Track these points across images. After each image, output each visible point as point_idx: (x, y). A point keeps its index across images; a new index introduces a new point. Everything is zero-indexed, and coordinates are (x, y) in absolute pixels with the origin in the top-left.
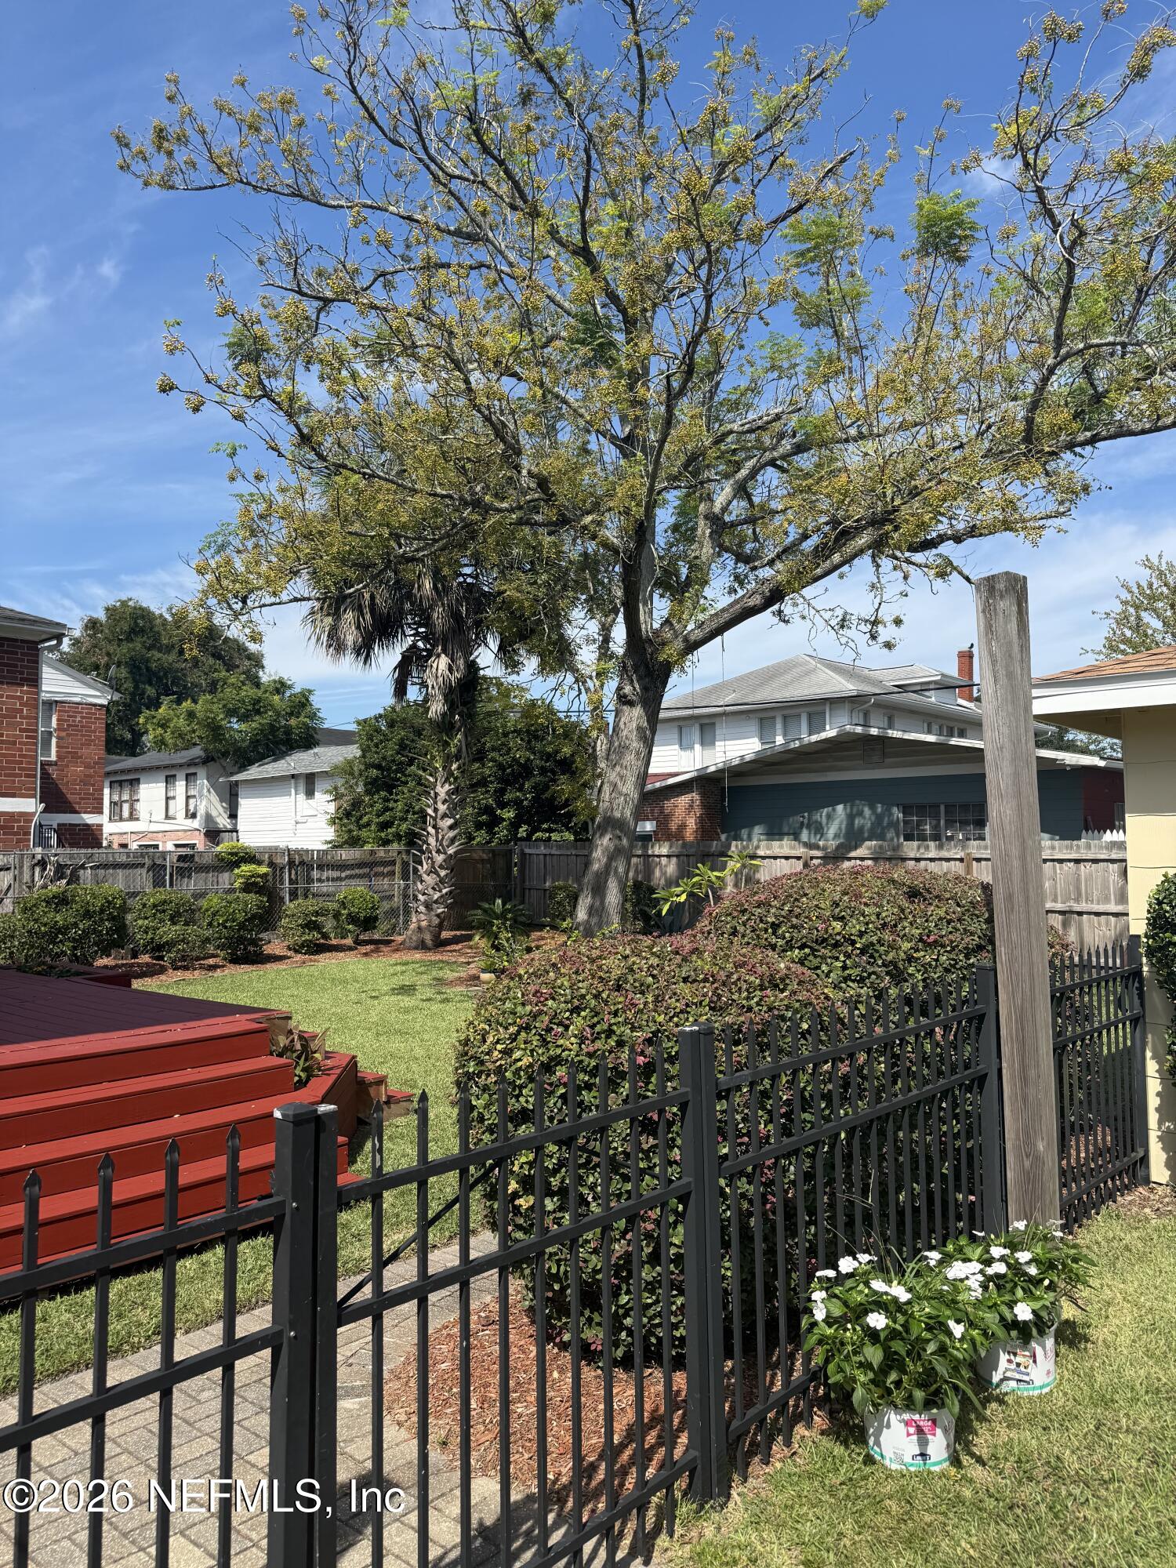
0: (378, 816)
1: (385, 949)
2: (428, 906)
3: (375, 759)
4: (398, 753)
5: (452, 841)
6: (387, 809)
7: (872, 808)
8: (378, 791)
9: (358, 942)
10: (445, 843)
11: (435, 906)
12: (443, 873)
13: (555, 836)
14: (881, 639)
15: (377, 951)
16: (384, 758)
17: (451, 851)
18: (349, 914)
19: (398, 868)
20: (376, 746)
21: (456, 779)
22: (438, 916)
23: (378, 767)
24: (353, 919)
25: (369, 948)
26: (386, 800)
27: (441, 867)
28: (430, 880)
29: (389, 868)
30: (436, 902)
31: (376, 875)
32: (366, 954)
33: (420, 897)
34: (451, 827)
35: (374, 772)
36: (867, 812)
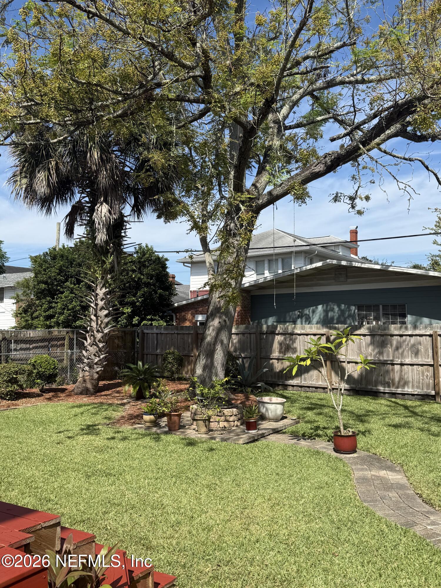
0: (45, 312)
1: (62, 395)
2: (91, 366)
3: (44, 278)
4: (58, 274)
5: (107, 324)
6: (51, 307)
7: (339, 306)
8: (45, 297)
9: (43, 391)
10: (102, 326)
11: (95, 366)
12: (101, 345)
13: (154, 323)
14: (357, 208)
15: (56, 396)
16: (50, 277)
17: (106, 331)
18: (38, 373)
19: (66, 342)
20: (45, 270)
21: (110, 285)
22: (97, 373)
23: (46, 283)
24: (40, 376)
25: (51, 394)
26: (50, 302)
27: (100, 341)
28: (93, 349)
29: (61, 342)
30: (96, 364)
31: (52, 346)
32: (49, 399)
33: (86, 361)
34: (106, 316)
35: (43, 286)
36: (336, 309)
